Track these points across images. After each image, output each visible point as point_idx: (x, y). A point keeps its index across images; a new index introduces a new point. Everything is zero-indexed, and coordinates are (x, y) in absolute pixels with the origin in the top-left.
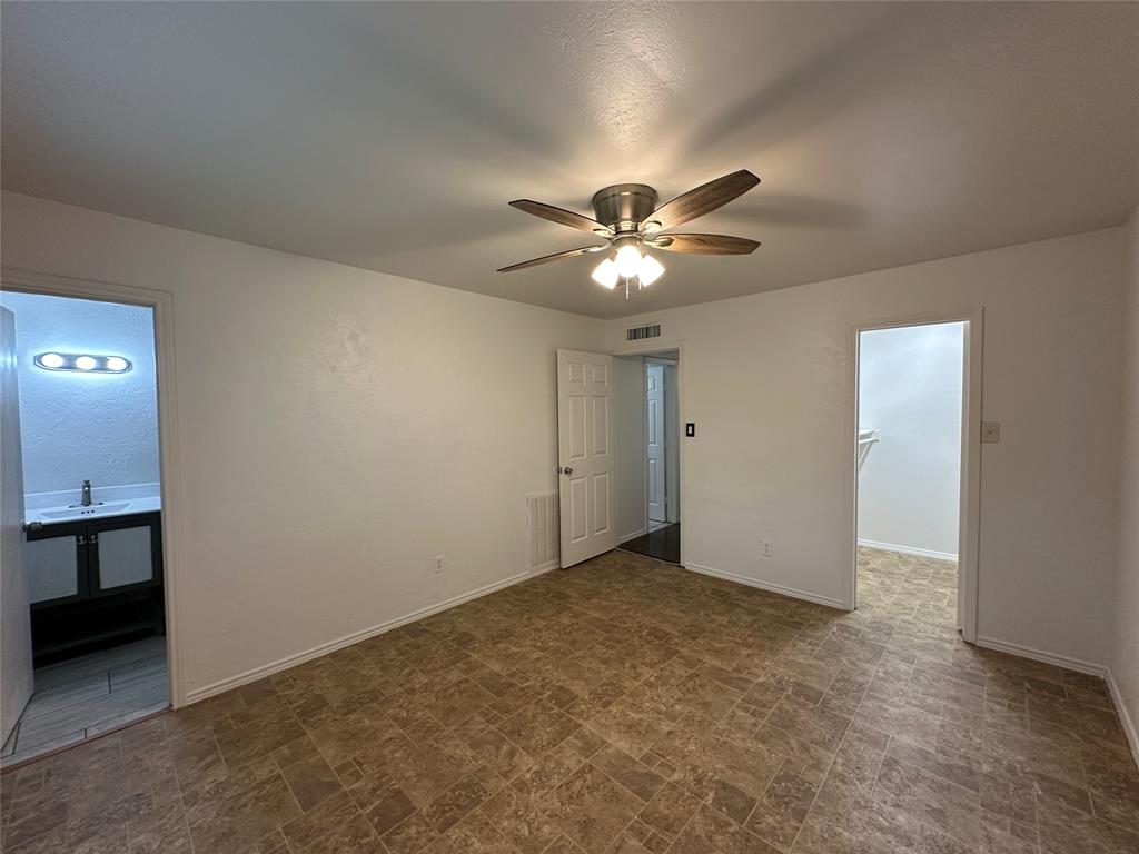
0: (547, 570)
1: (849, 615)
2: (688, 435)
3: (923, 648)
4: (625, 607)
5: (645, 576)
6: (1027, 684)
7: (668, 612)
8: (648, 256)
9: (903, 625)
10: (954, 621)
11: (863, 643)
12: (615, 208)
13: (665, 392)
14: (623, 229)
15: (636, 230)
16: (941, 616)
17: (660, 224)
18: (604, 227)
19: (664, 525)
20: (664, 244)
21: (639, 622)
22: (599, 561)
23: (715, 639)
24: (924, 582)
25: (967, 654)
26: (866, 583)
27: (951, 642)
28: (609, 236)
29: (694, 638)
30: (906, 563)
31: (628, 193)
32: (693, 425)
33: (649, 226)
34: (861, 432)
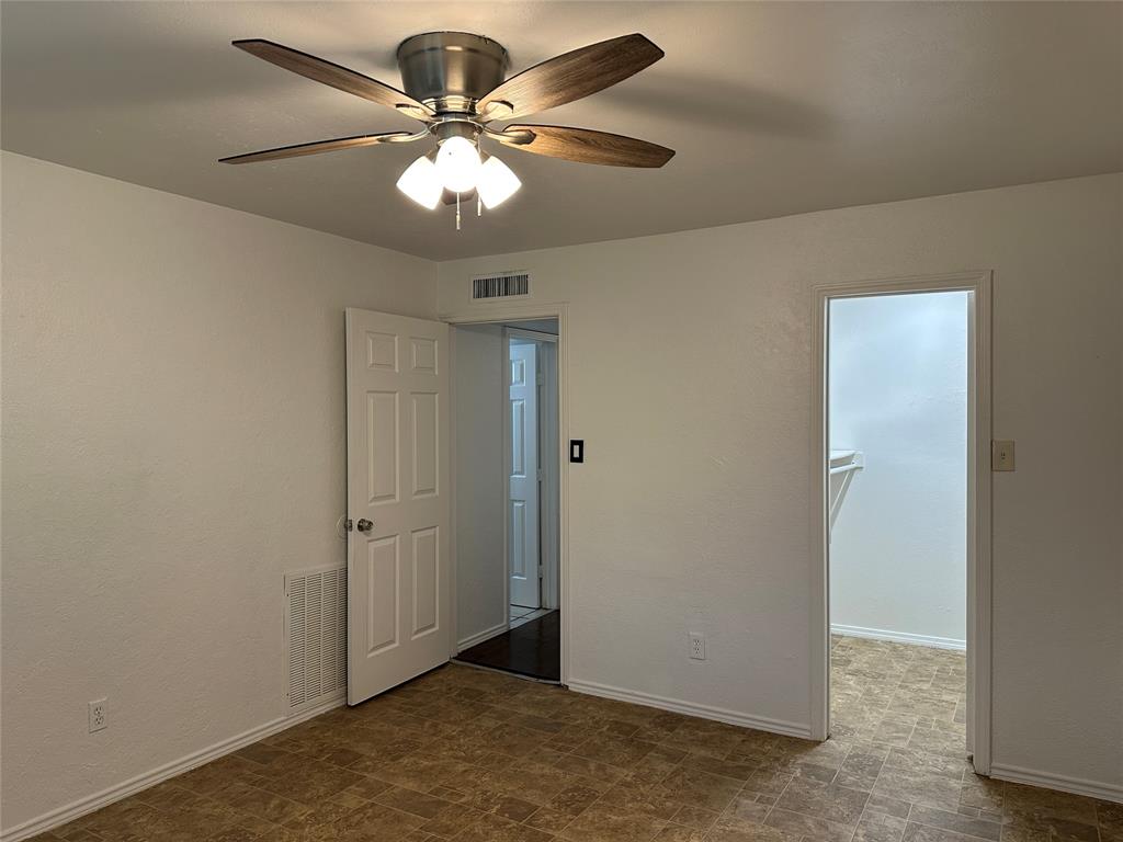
0: (322, 710)
1: (819, 748)
2: (573, 460)
3: (920, 790)
4: (460, 768)
5: (499, 707)
6: (1052, 829)
7: (537, 769)
8: (493, 159)
9: (895, 756)
10: (963, 745)
11: (837, 790)
12: (435, 71)
13: (539, 387)
14: (451, 108)
15: (472, 112)
16: (947, 736)
17: (512, 106)
18: (417, 104)
19: (534, 616)
20: (521, 141)
21: (484, 793)
22: (419, 687)
23: (611, 810)
24: (925, 687)
25: (979, 793)
26: (844, 694)
27: (958, 777)
28: (426, 118)
29: (577, 812)
30: (902, 657)
31: (458, 49)
32: (580, 443)
33: (491, 108)
34: (833, 455)
